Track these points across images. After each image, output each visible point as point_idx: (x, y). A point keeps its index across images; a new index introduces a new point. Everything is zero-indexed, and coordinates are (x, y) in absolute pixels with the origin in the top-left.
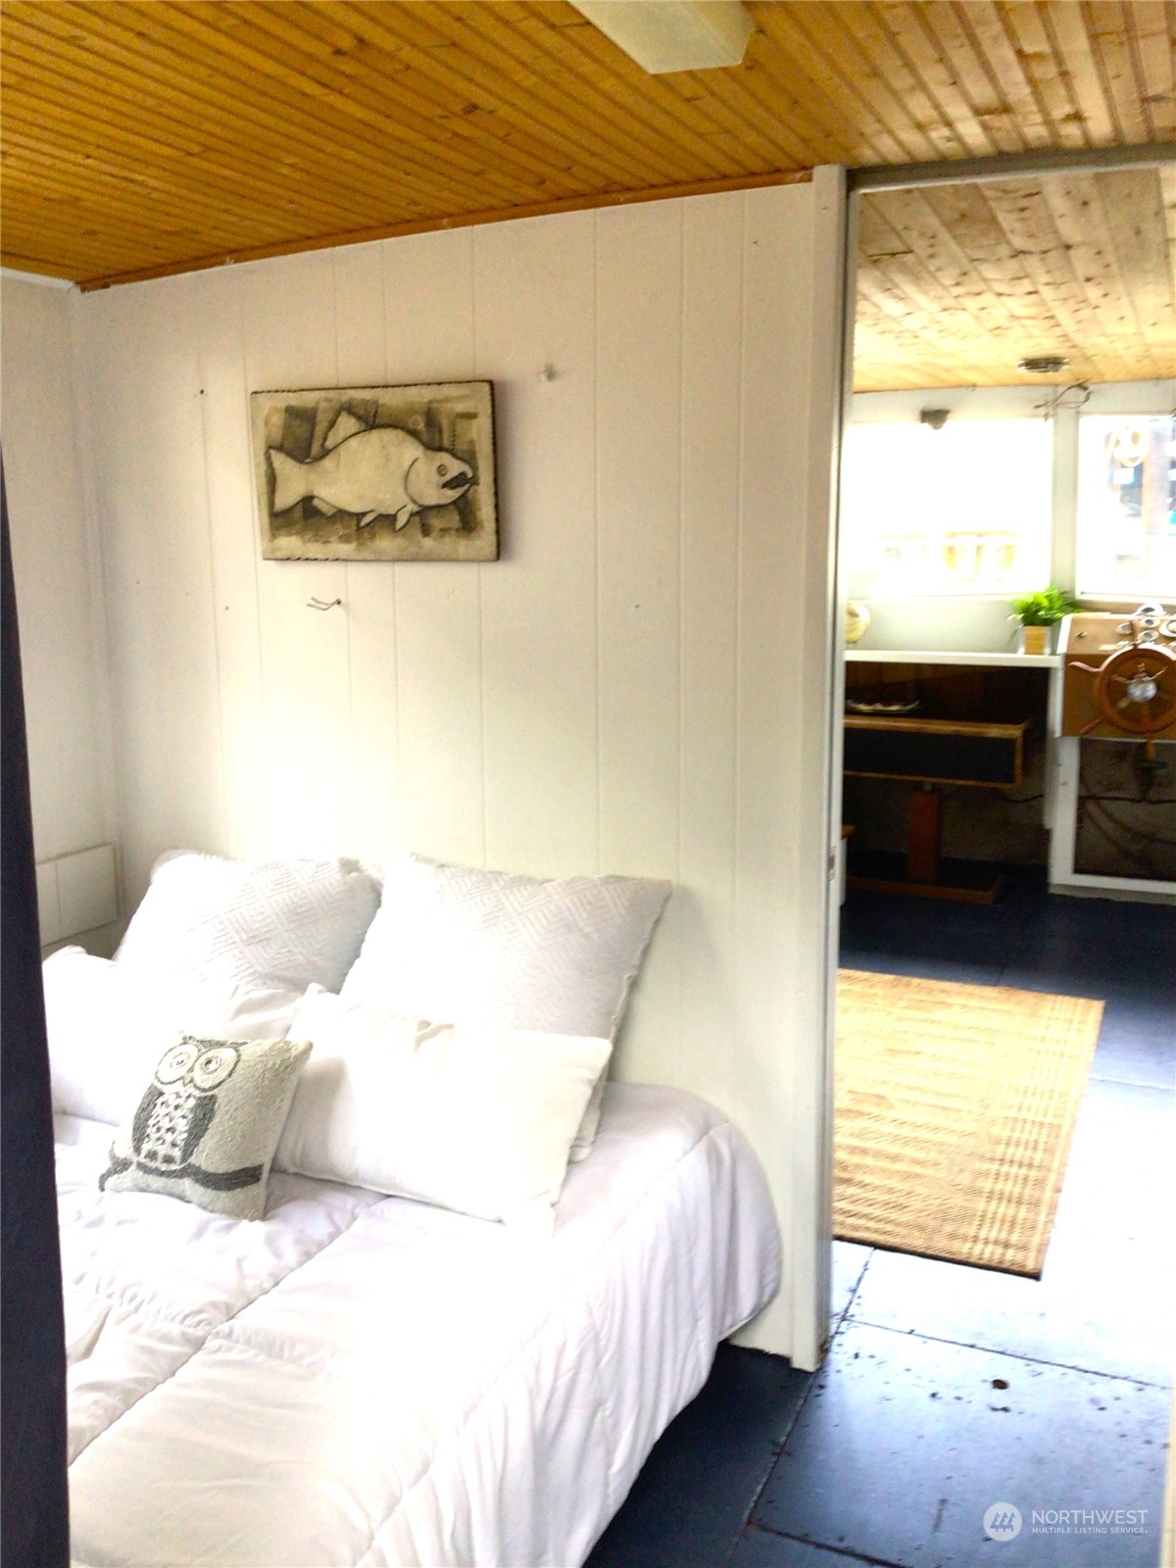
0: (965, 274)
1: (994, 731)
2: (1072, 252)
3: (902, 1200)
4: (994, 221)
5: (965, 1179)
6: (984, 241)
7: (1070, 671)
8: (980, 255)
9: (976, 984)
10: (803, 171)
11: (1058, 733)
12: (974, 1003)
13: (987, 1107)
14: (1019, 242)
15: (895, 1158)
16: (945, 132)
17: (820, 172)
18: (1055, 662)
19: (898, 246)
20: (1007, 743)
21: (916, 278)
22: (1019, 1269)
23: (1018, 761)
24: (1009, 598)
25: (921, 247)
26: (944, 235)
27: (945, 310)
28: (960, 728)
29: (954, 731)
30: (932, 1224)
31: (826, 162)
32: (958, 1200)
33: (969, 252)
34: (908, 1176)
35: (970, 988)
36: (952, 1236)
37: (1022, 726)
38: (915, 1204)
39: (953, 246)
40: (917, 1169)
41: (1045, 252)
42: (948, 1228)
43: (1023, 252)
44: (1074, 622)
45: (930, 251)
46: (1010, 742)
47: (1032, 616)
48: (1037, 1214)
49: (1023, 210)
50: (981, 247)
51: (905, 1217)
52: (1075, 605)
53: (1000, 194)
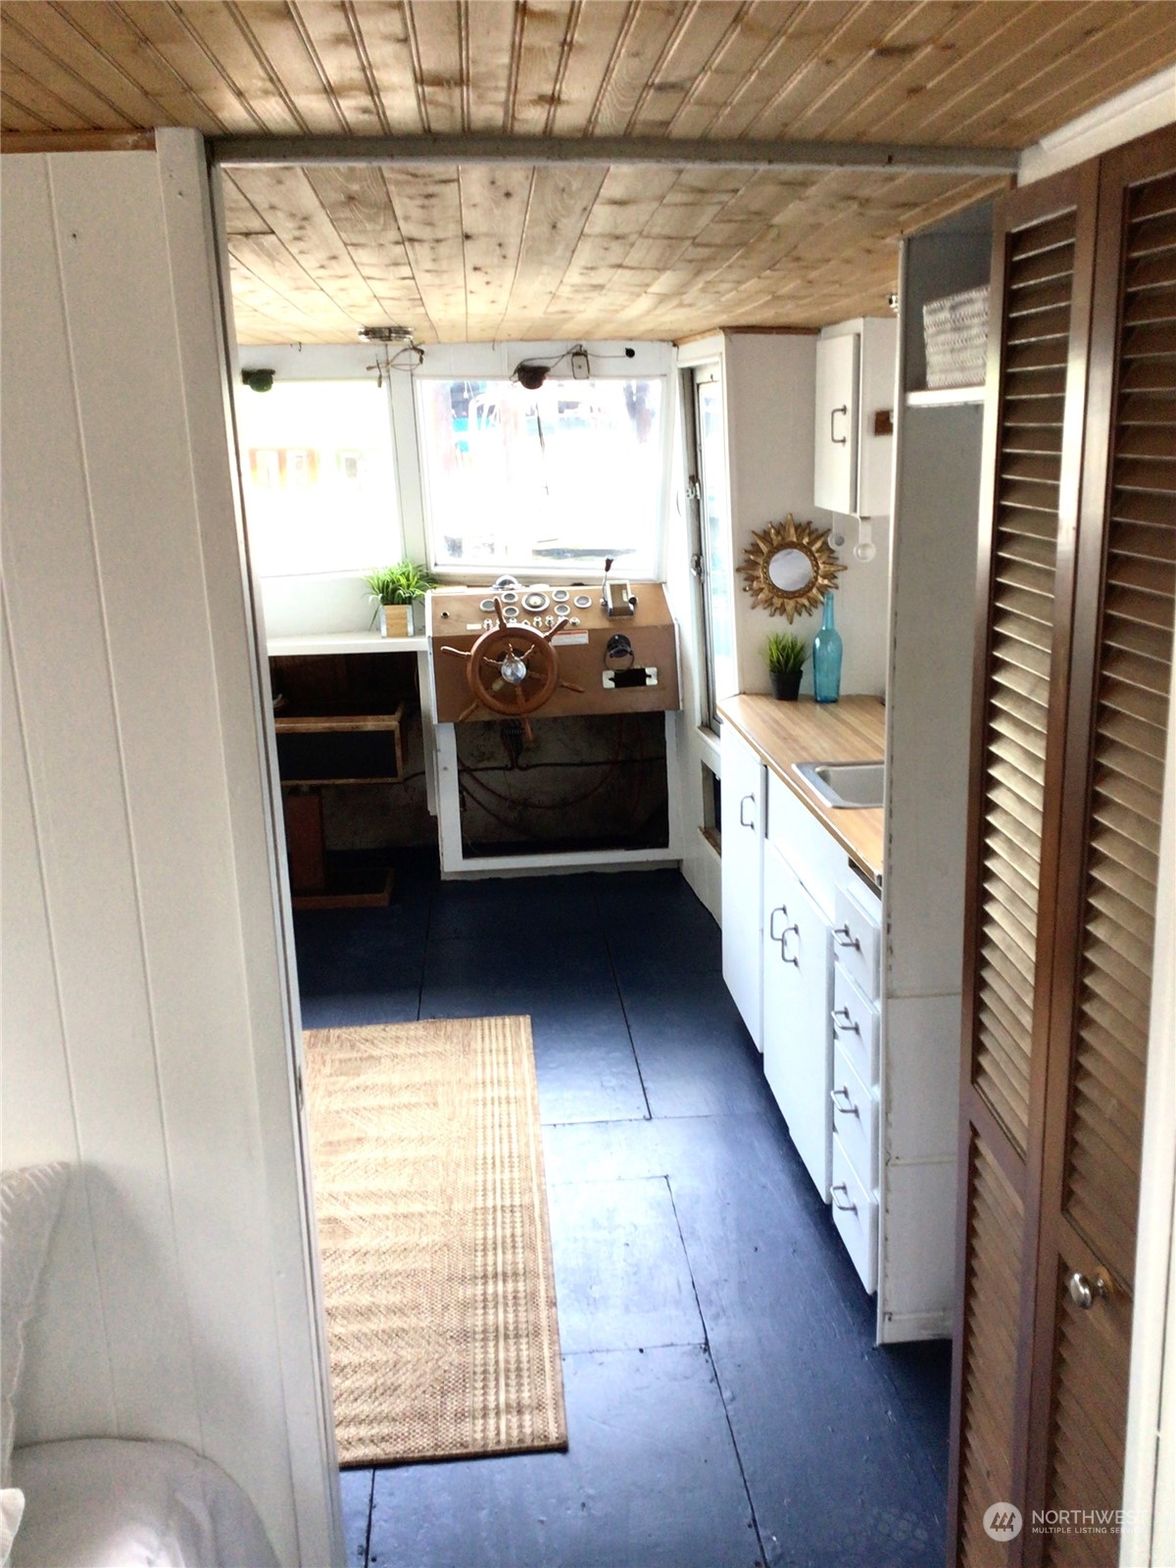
0: (334, 258)
1: (371, 724)
2: (468, 244)
3: (390, 1379)
4: (389, 205)
5: (452, 1320)
6: (369, 226)
7: (438, 654)
8: (362, 240)
9: (398, 1022)
10: (142, 135)
11: (435, 721)
12: (402, 1049)
13: (450, 1200)
14: (408, 229)
15: (366, 1313)
16: (365, 101)
17: (164, 136)
18: (422, 644)
19: (255, 224)
20: (386, 735)
21: (271, 256)
22: (543, 1443)
23: (399, 753)
24: (362, 575)
25: (285, 227)
26: (322, 218)
27: (297, 289)
28: (334, 725)
29: (330, 728)
30: (432, 1403)
31: (175, 123)
32: (453, 1355)
33: (343, 235)
34: (389, 1336)
35: (394, 1030)
36: (460, 1416)
37: (398, 715)
38: (406, 1378)
39: (328, 228)
40: (397, 1322)
41: (438, 241)
42: (452, 1405)
43: (411, 240)
44: (435, 600)
45: (297, 233)
46: (390, 733)
47: (390, 594)
48: (541, 1348)
49: (429, 196)
50: (364, 232)
51: (400, 1405)
52: (433, 580)
53: (410, 178)
